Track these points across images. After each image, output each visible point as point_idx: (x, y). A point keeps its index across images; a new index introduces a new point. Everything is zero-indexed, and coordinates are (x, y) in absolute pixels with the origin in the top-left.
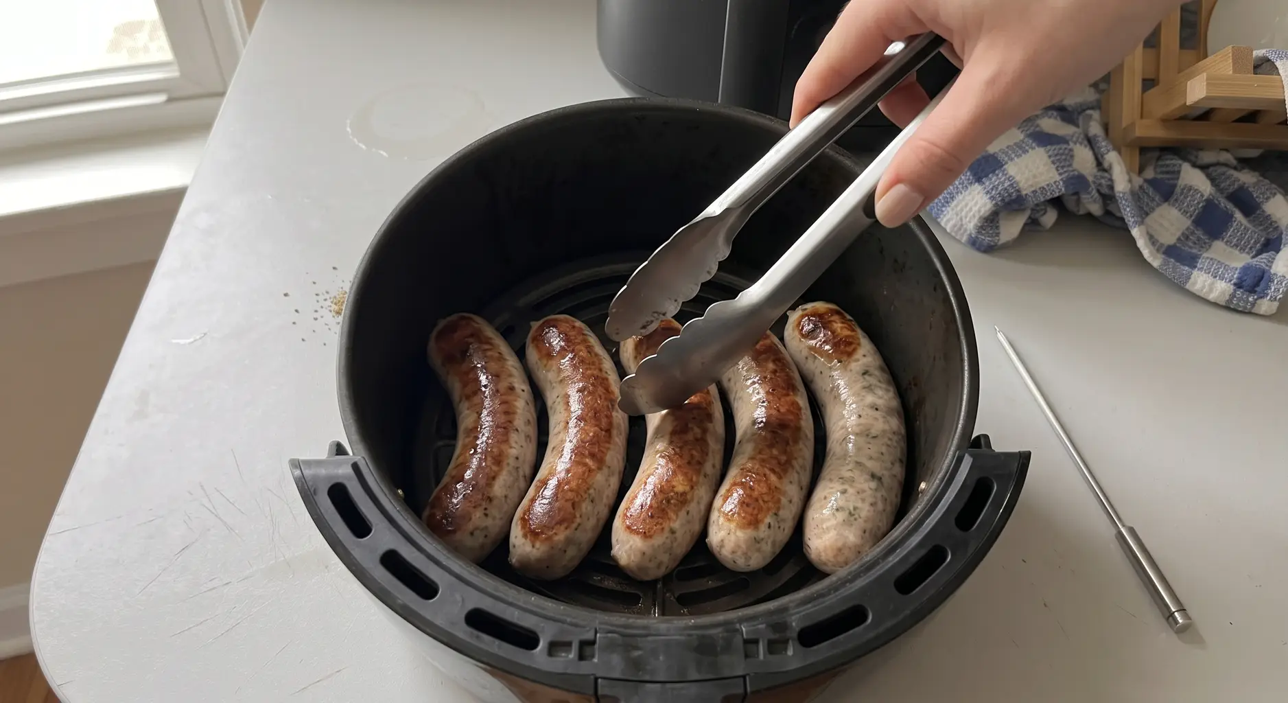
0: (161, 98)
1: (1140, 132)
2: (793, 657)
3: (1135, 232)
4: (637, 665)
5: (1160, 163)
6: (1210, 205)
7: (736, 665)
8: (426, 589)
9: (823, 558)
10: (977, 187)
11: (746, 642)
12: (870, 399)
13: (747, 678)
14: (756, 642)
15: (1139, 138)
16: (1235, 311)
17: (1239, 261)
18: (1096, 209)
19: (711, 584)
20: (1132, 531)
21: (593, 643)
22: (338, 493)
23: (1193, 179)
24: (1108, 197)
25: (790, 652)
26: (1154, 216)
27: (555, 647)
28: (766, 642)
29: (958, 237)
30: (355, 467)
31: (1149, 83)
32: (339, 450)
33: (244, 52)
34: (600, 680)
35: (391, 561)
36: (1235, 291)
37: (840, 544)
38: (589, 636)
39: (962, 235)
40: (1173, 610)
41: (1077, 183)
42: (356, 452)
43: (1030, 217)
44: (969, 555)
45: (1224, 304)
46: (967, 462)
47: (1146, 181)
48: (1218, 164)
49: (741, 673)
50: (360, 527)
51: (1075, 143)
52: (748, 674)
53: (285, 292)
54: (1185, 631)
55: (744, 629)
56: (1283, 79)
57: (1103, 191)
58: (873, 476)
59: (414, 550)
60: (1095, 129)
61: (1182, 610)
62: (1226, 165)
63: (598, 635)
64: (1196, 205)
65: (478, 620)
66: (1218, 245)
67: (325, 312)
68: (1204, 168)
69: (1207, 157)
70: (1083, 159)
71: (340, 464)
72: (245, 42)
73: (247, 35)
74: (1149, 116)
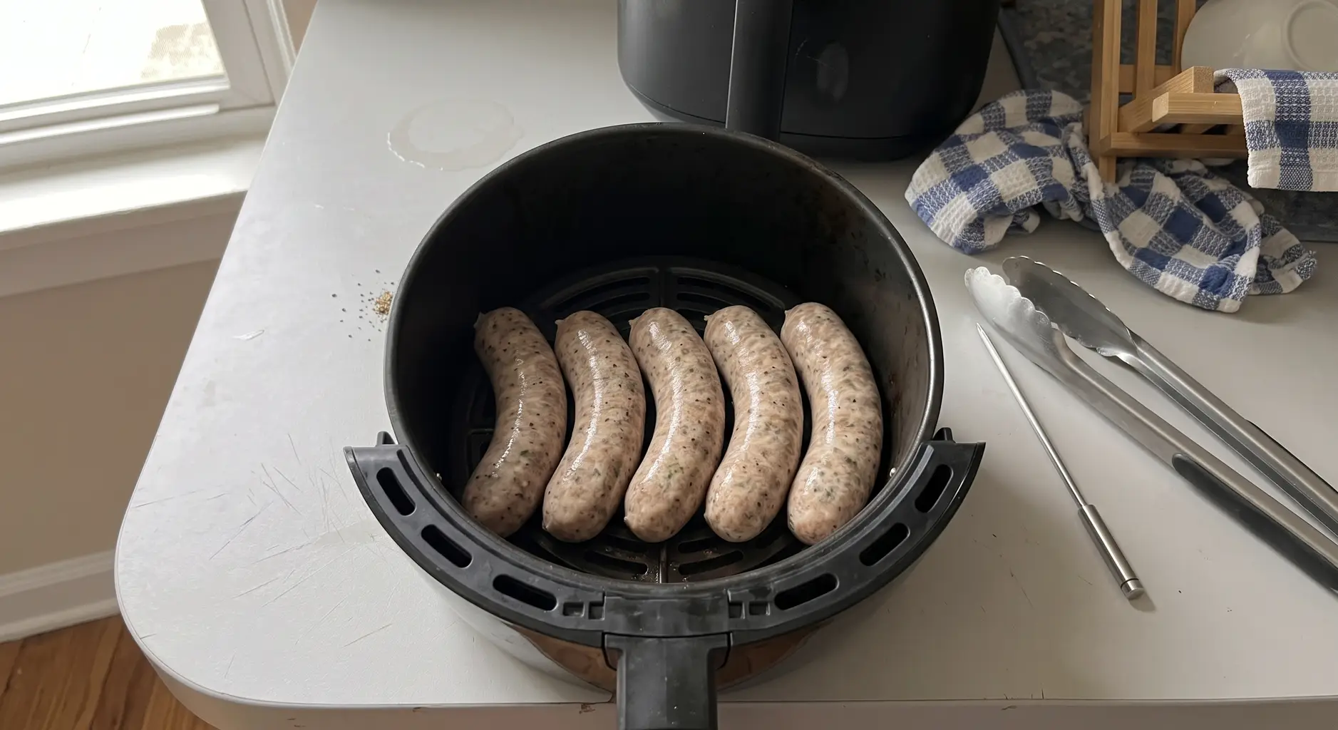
0: (213, 109)
1: (1114, 144)
2: (771, 617)
3: (1108, 236)
4: (637, 622)
5: (1136, 172)
6: (1179, 212)
7: (722, 622)
8: (461, 559)
9: (803, 532)
10: (964, 195)
11: (731, 604)
12: (850, 392)
13: (731, 634)
14: (740, 604)
15: (1116, 150)
16: (1201, 308)
17: (1205, 263)
18: (1075, 215)
19: (710, 555)
20: (1092, 509)
21: (601, 604)
22: (386, 477)
23: (1164, 186)
24: (1084, 205)
25: (768, 613)
26: (1127, 221)
27: (569, 608)
28: (748, 604)
29: (946, 241)
30: (400, 454)
31: (1125, 98)
32: (386, 439)
33: (292, 70)
34: (606, 636)
35: (431, 535)
36: (1200, 291)
37: (820, 520)
38: (598, 598)
39: (950, 239)
40: (1127, 579)
41: (1055, 191)
42: (400, 441)
43: (1013, 223)
44: (926, 531)
45: (1191, 303)
46: (929, 450)
47: (1121, 189)
48: (1188, 172)
49: (725, 630)
50: (404, 506)
51: (1054, 156)
52: (731, 632)
53: (333, 293)
54: (1138, 598)
55: (729, 593)
56: (1241, 97)
57: (1080, 199)
58: (849, 461)
59: (451, 526)
60: (1075, 141)
61: (1134, 579)
62: (1195, 174)
63: (605, 597)
64: (1167, 211)
65: (504, 584)
66: (1187, 247)
67: (370, 311)
68: (1175, 176)
69: (1180, 166)
70: (1062, 170)
71: (387, 451)
72: (293, 61)
73: (294, 54)
74: (1125, 130)
